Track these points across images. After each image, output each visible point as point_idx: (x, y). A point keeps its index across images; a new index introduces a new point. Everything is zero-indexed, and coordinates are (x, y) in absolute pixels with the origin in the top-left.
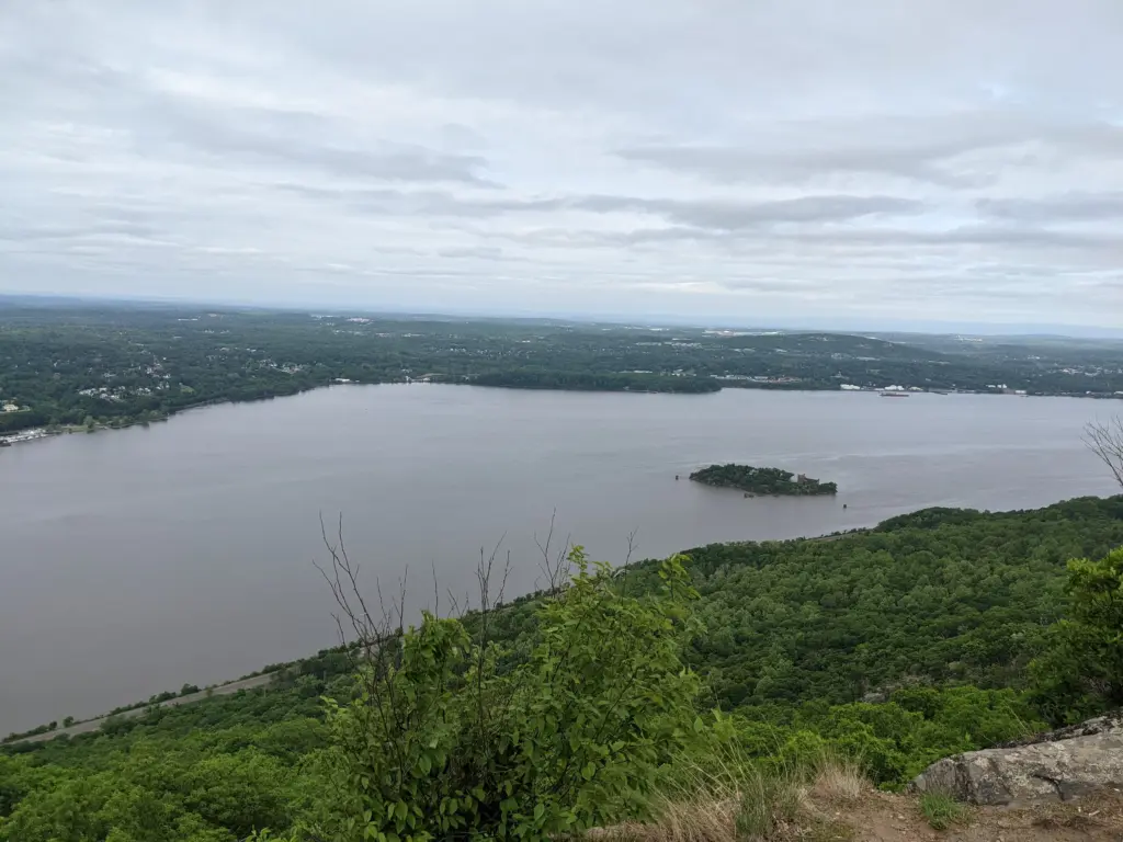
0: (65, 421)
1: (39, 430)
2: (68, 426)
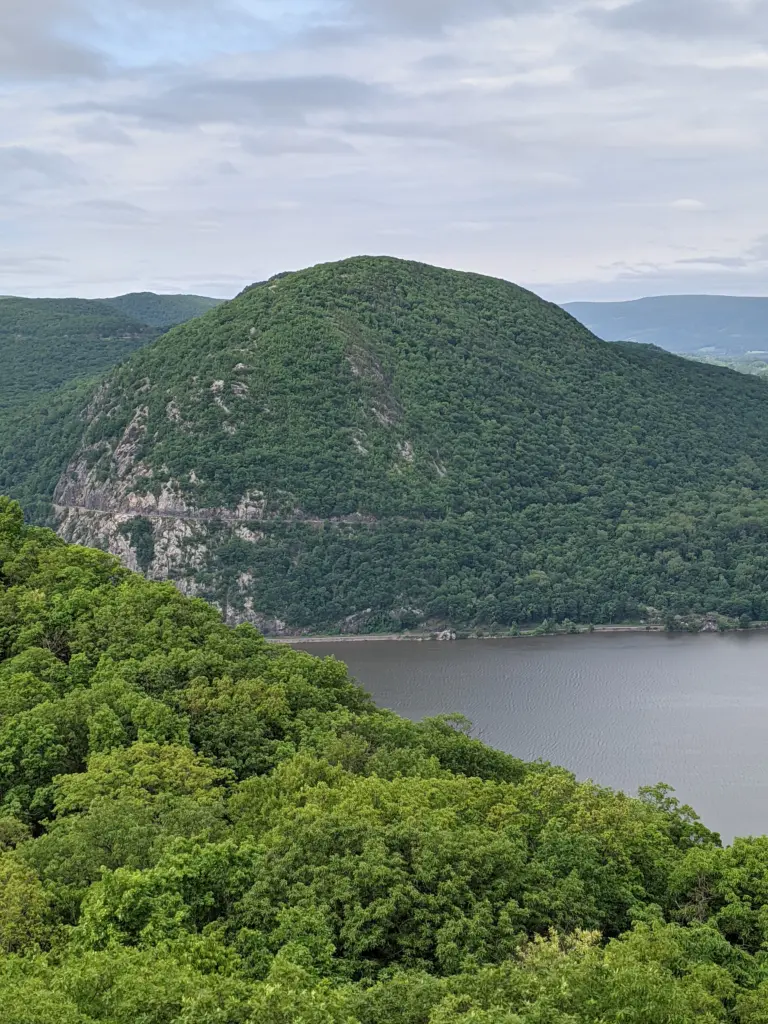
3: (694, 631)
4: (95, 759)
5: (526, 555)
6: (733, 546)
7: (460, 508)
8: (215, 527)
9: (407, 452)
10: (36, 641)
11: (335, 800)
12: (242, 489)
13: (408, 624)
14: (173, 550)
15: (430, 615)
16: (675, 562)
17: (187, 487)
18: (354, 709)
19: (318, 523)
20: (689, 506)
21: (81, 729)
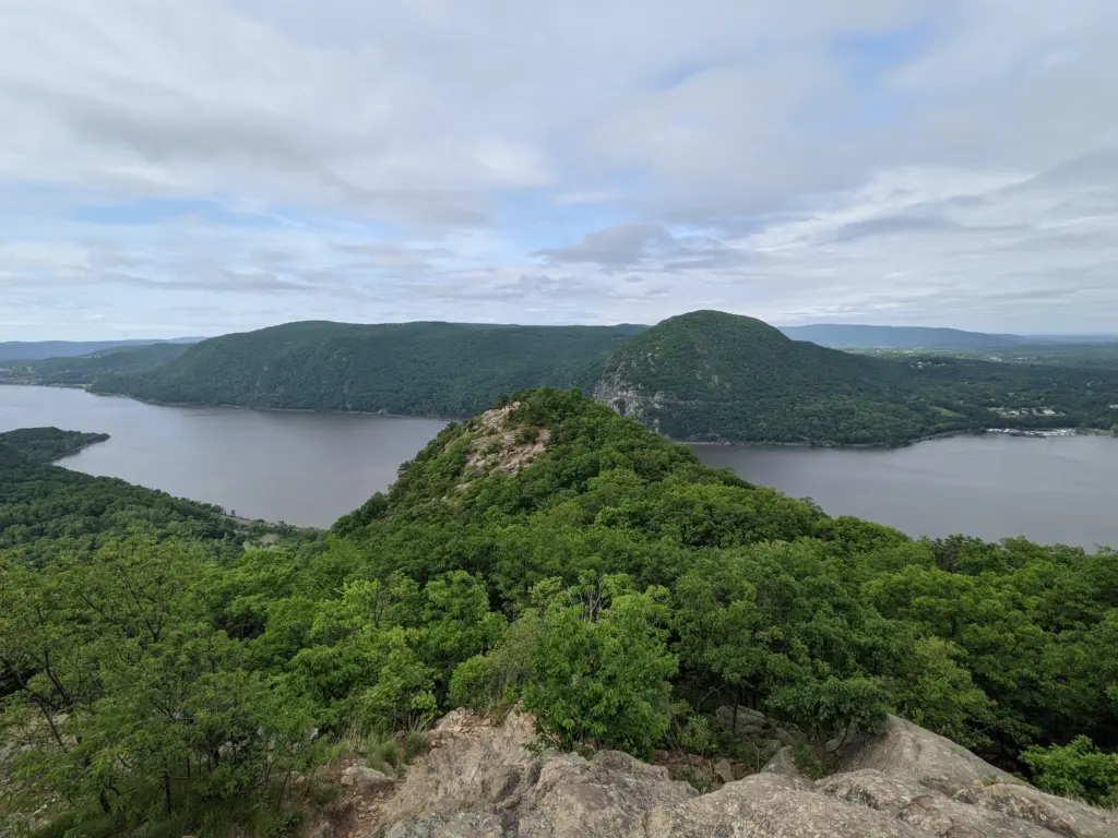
0: (1094, 426)
1: (1070, 430)
2: (1096, 430)
3: (822, 446)
4: (601, 473)
5: (759, 417)
6: (839, 416)
7: (734, 398)
8: (646, 403)
9: (716, 379)
10: (584, 433)
11: (684, 491)
12: (656, 391)
13: (714, 439)
14: (632, 410)
15: (722, 436)
16: (816, 421)
17: (637, 389)
18: (693, 462)
19: (682, 403)
20: (822, 401)
21: (598, 463)
